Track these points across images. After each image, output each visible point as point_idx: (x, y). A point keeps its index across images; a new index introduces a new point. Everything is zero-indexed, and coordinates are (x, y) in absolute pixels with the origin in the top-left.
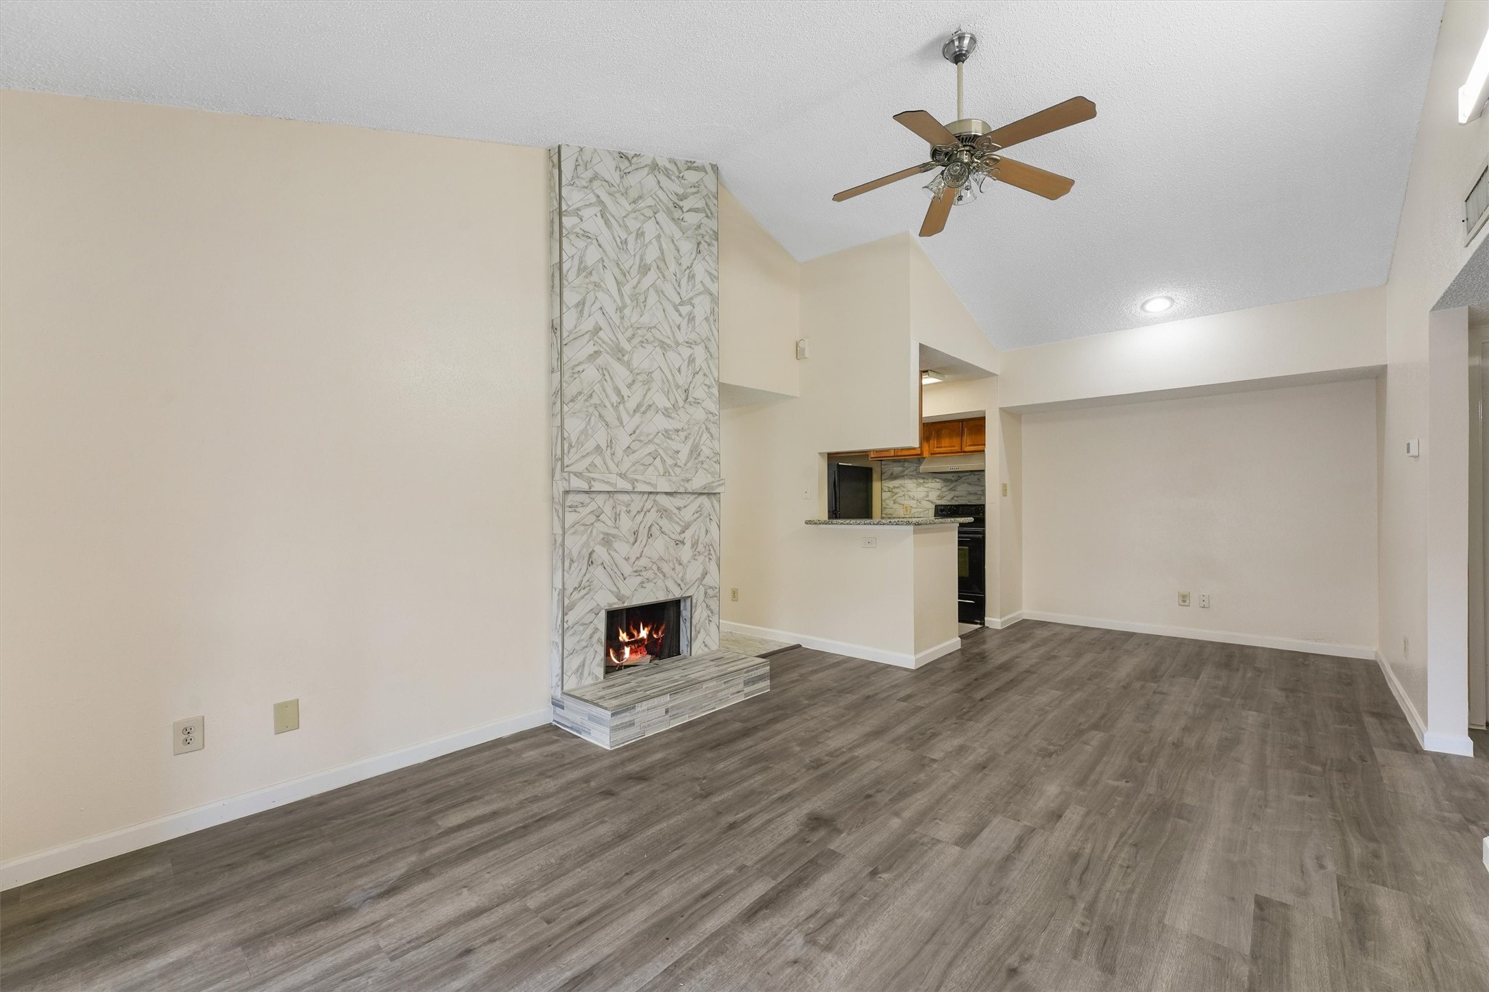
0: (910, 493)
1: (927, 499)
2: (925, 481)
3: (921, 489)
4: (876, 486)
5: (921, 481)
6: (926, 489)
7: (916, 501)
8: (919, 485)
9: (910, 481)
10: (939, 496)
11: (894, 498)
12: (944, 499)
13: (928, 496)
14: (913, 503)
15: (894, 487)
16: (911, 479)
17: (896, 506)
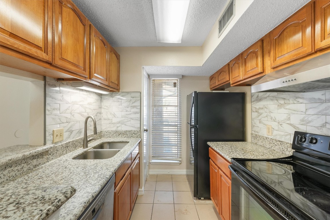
0: (272, 115)
1: (288, 122)
2: (286, 101)
3: (282, 110)
4: (249, 107)
5: (282, 102)
6: (286, 111)
7: (277, 123)
8: (280, 106)
9: (271, 103)
10: (302, 120)
11: (260, 118)
12: (311, 124)
13: (289, 119)
14: (274, 125)
15: (260, 108)
16: (272, 100)
17: (261, 126)
